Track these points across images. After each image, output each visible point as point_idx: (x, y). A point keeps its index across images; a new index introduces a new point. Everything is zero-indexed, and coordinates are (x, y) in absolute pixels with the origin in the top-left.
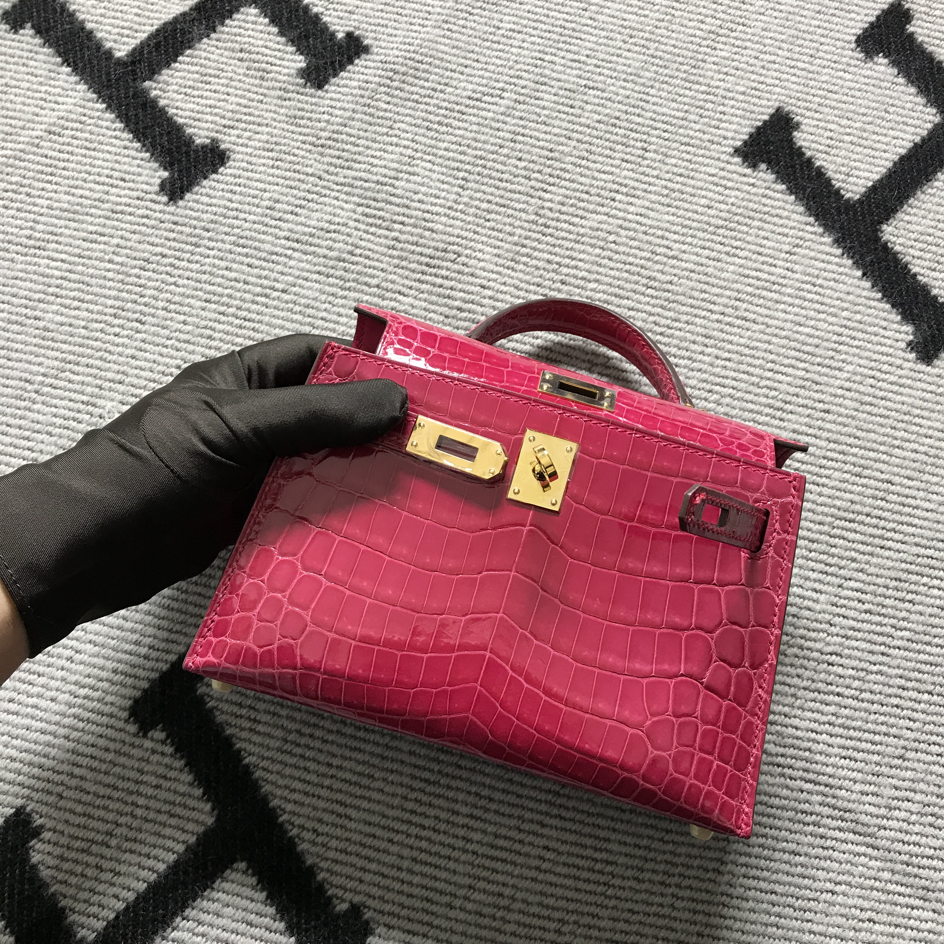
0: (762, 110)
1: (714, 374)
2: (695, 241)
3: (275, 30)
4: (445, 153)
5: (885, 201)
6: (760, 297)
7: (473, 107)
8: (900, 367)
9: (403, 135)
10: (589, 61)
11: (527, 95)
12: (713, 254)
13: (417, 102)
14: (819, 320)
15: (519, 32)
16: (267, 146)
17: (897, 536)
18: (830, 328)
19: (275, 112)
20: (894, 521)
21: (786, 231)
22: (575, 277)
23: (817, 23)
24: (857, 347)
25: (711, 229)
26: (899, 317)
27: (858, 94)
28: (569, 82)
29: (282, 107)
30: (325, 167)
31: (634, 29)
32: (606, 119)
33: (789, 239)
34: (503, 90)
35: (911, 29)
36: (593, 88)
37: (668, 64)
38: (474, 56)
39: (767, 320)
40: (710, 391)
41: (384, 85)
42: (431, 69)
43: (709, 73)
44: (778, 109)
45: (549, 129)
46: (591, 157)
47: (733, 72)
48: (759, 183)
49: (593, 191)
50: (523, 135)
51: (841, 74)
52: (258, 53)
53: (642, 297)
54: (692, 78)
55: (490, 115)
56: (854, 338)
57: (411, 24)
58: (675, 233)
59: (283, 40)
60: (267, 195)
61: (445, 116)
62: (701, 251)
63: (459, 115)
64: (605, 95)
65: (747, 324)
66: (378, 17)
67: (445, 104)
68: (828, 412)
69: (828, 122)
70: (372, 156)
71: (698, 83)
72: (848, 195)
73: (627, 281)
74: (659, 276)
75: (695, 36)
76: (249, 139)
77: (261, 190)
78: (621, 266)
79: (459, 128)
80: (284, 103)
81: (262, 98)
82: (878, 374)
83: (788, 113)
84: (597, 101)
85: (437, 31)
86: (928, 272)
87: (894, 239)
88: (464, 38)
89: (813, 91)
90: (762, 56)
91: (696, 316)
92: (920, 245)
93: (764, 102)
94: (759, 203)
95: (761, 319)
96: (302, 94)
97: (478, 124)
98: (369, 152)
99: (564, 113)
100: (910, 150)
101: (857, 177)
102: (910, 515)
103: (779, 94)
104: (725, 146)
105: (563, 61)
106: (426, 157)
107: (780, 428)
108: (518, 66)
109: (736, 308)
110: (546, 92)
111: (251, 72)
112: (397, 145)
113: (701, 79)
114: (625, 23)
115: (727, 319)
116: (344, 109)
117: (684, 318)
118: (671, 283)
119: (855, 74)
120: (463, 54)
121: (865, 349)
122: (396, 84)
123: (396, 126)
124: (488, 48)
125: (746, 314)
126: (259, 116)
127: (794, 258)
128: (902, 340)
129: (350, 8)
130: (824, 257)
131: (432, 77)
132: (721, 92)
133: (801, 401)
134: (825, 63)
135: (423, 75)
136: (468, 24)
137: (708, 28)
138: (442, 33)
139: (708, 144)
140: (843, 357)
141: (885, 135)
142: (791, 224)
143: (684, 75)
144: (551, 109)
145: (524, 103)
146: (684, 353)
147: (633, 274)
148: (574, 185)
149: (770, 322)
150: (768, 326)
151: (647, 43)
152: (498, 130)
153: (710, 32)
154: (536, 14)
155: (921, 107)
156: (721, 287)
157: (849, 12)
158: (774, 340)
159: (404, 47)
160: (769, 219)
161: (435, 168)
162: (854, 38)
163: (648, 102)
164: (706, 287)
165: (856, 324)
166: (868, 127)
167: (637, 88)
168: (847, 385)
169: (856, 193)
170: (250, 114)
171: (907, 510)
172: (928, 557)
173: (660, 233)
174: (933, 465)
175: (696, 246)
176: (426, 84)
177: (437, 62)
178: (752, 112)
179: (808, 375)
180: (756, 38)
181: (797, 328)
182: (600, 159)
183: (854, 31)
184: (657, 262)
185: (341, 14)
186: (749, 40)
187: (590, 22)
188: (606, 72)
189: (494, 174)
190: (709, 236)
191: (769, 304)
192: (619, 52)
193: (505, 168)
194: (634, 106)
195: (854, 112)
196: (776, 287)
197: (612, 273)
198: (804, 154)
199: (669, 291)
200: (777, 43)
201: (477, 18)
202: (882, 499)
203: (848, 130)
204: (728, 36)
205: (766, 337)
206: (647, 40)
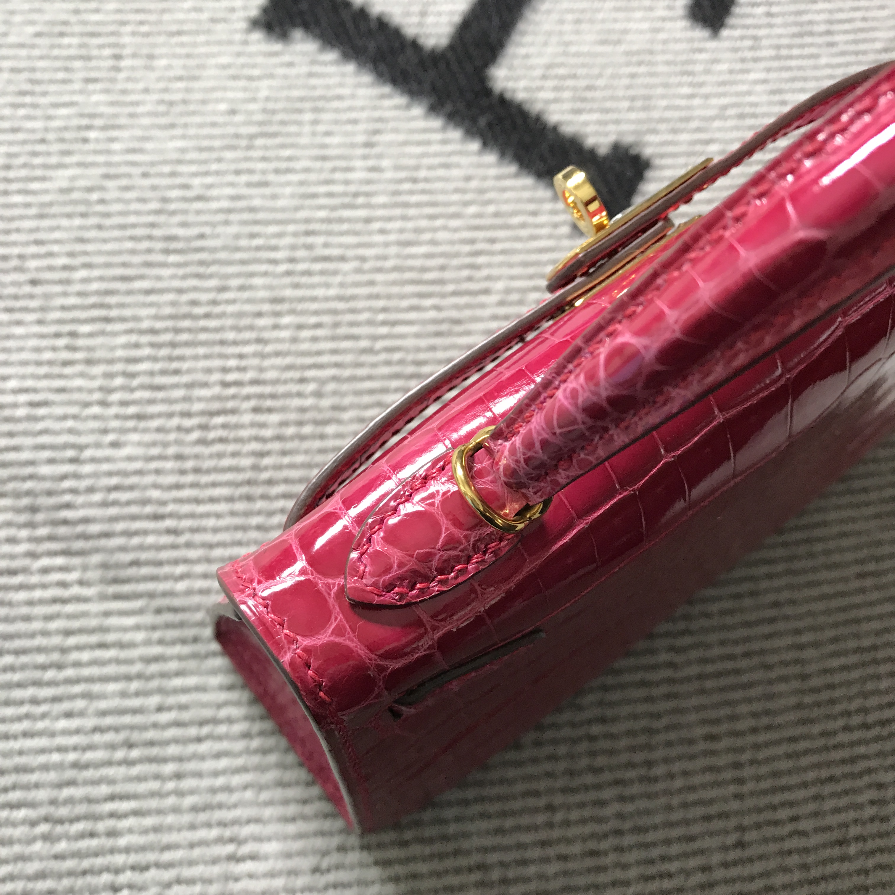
1: (302, 354)
2: (222, 167)
6: (341, 220)
12: (256, 178)
14: (436, 230)
18: (456, 236)
22: (51, 268)
24: (502, 252)
32: (47, 29)
33: (363, 126)
39: (361, 252)
40: (302, 381)
46: (38, 89)
48: (299, 59)
49: (51, 136)
53: (163, 270)
56: (495, 241)
58: (192, 163)
62: (236, 178)
65: (333, 266)
72: (431, 43)
73: (133, 252)
74: (181, 232)
78: (116, 233)
86: (576, 116)
87: (512, 85)
91: (252, 275)
92: (550, 83)
95: (351, 253)
104: (233, 21)
109: (311, 247)
115: (301, 267)
117: (234, 283)
118: (203, 236)
125: (327, 252)
127: (376, 150)
128: (563, 223)
139: (211, 25)
140: (486, 272)
142: (360, 103)
146: (247, 335)
147: (142, 239)
148: (20, 136)
150: (364, 260)
156: (281, 222)
158: (379, 277)
160: (327, 105)
164: (256, 229)
169: (442, 37)
173: (167, 169)
175: (227, 173)
179: (443, 315)
182: (52, 88)
190: (244, 154)
191: (358, 227)
196: (361, 200)
197: (109, 247)
199: (202, 250)
205: (366, 277)
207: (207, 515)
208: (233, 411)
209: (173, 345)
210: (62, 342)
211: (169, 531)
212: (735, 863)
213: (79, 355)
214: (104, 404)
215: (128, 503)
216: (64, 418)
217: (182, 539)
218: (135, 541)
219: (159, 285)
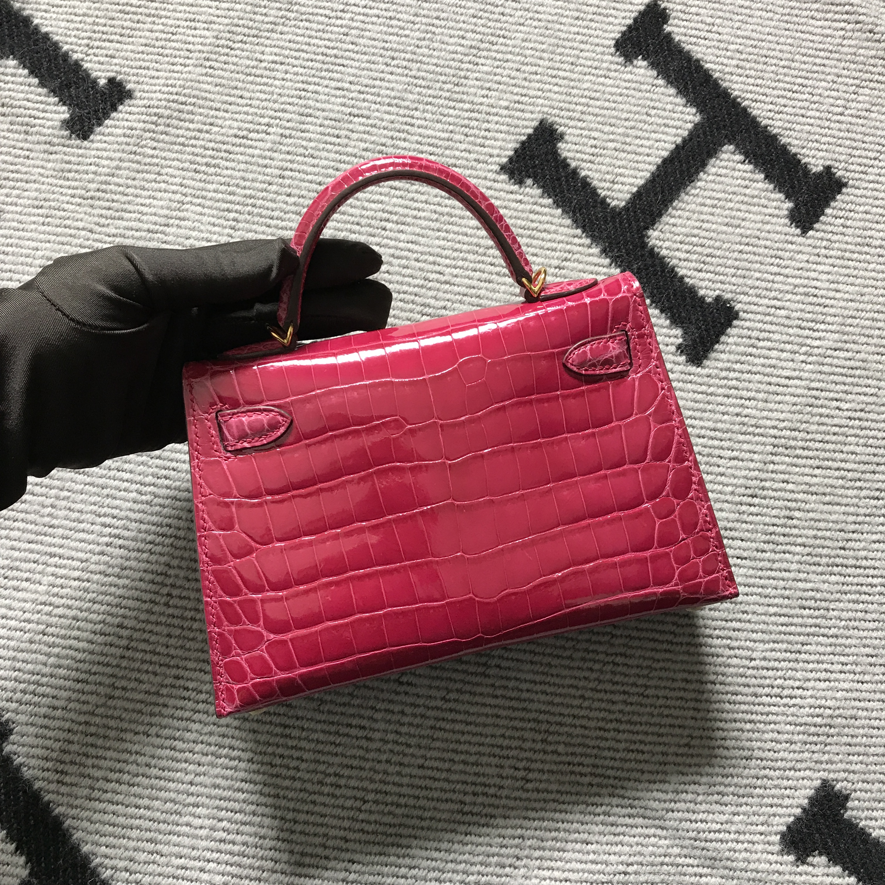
0: (526, 123)
3: (36, 81)
4: (214, 195)
5: (651, 206)
7: (240, 146)
9: (171, 180)
10: (353, 87)
11: (293, 129)
12: (485, 276)
13: (183, 145)
15: (282, 64)
16: (36, 203)
19: (43, 167)
21: (555, 245)
23: (576, 29)
25: (481, 250)
26: (668, 322)
27: (620, 99)
28: (333, 111)
29: (49, 161)
30: (96, 219)
31: (396, 51)
32: (371, 146)
33: (558, 254)
34: (268, 125)
35: (668, 29)
36: (358, 116)
37: (431, 84)
38: (239, 93)
41: (149, 131)
42: (196, 110)
43: (472, 90)
44: (542, 122)
45: (315, 161)
47: (496, 86)
48: (526, 199)
49: (364, 221)
50: (291, 170)
51: (602, 80)
52: (20, 107)
54: (456, 96)
55: (257, 152)
57: (173, 64)
58: (446, 258)
59: (45, 90)
60: (40, 253)
61: (213, 157)
62: (472, 274)
63: (226, 155)
64: (370, 122)
66: (139, 60)
67: (212, 145)
69: (590, 130)
70: (142, 205)
71: (461, 101)
72: (614, 203)
74: (432, 302)
75: (456, 53)
76: (18, 197)
77: (33, 249)
79: (227, 168)
80: (52, 157)
81: (27, 153)
83: (552, 125)
84: (362, 128)
85: (199, 70)
86: (695, 273)
87: (660, 244)
88: (226, 74)
89: (575, 100)
90: (524, 68)
92: (686, 247)
93: (528, 115)
94: (527, 219)
96: (68, 146)
97: (246, 163)
98: (139, 200)
99: (331, 144)
100: (672, 152)
101: (622, 184)
103: (542, 105)
104: (491, 163)
105: (327, 90)
106: (195, 200)
108: (283, 99)
110: (311, 123)
111: (15, 127)
112: (165, 191)
113: (465, 97)
114: (387, 45)
116: (111, 159)
118: (445, 308)
119: (615, 79)
120: (227, 91)
122: (161, 128)
123: (164, 171)
124: (252, 83)
126: (26, 173)
127: (563, 272)
128: (672, 344)
129: (110, 53)
130: (592, 268)
131: (197, 118)
132: (484, 108)
134: (586, 70)
135: (188, 117)
136: (230, 59)
137: (469, 43)
138: (204, 71)
139: (475, 164)
141: (648, 139)
142: (559, 238)
143: (448, 94)
144: (319, 141)
145: (290, 137)
147: (408, 302)
151: (409, 64)
152: (266, 166)
153: (471, 47)
154: (298, 43)
155: (681, 108)
157: (607, 16)
159: (165, 89)
160: (538, 234)
161: (206, 210)
162: (613, 42)
163: (413, 125)
166: (630, 131)
167: (402, 112)
169: (622, 200)
170: (17, 172)
173: (431, 259)
175: (467, 269)
176: (191, 126)
177: (201, 102)
178: (517, 126)
180: (517, 50)
183: (612, 35)
184: (430, 289)
185: (102, 59)
186: (510, 53)
187: (351, 47)
188: (369, 97)
189: (265, 212)
190: (479, 258)
192: (382, 75)
193: (274, 205)
194: (399, 131)
195: (616, 117)
198: (569, 165)
200: (537, 54)
201: (238, 52)
203: (612, 137)
204: (489, 50)
206: (409, 61)
212: (682, 755)
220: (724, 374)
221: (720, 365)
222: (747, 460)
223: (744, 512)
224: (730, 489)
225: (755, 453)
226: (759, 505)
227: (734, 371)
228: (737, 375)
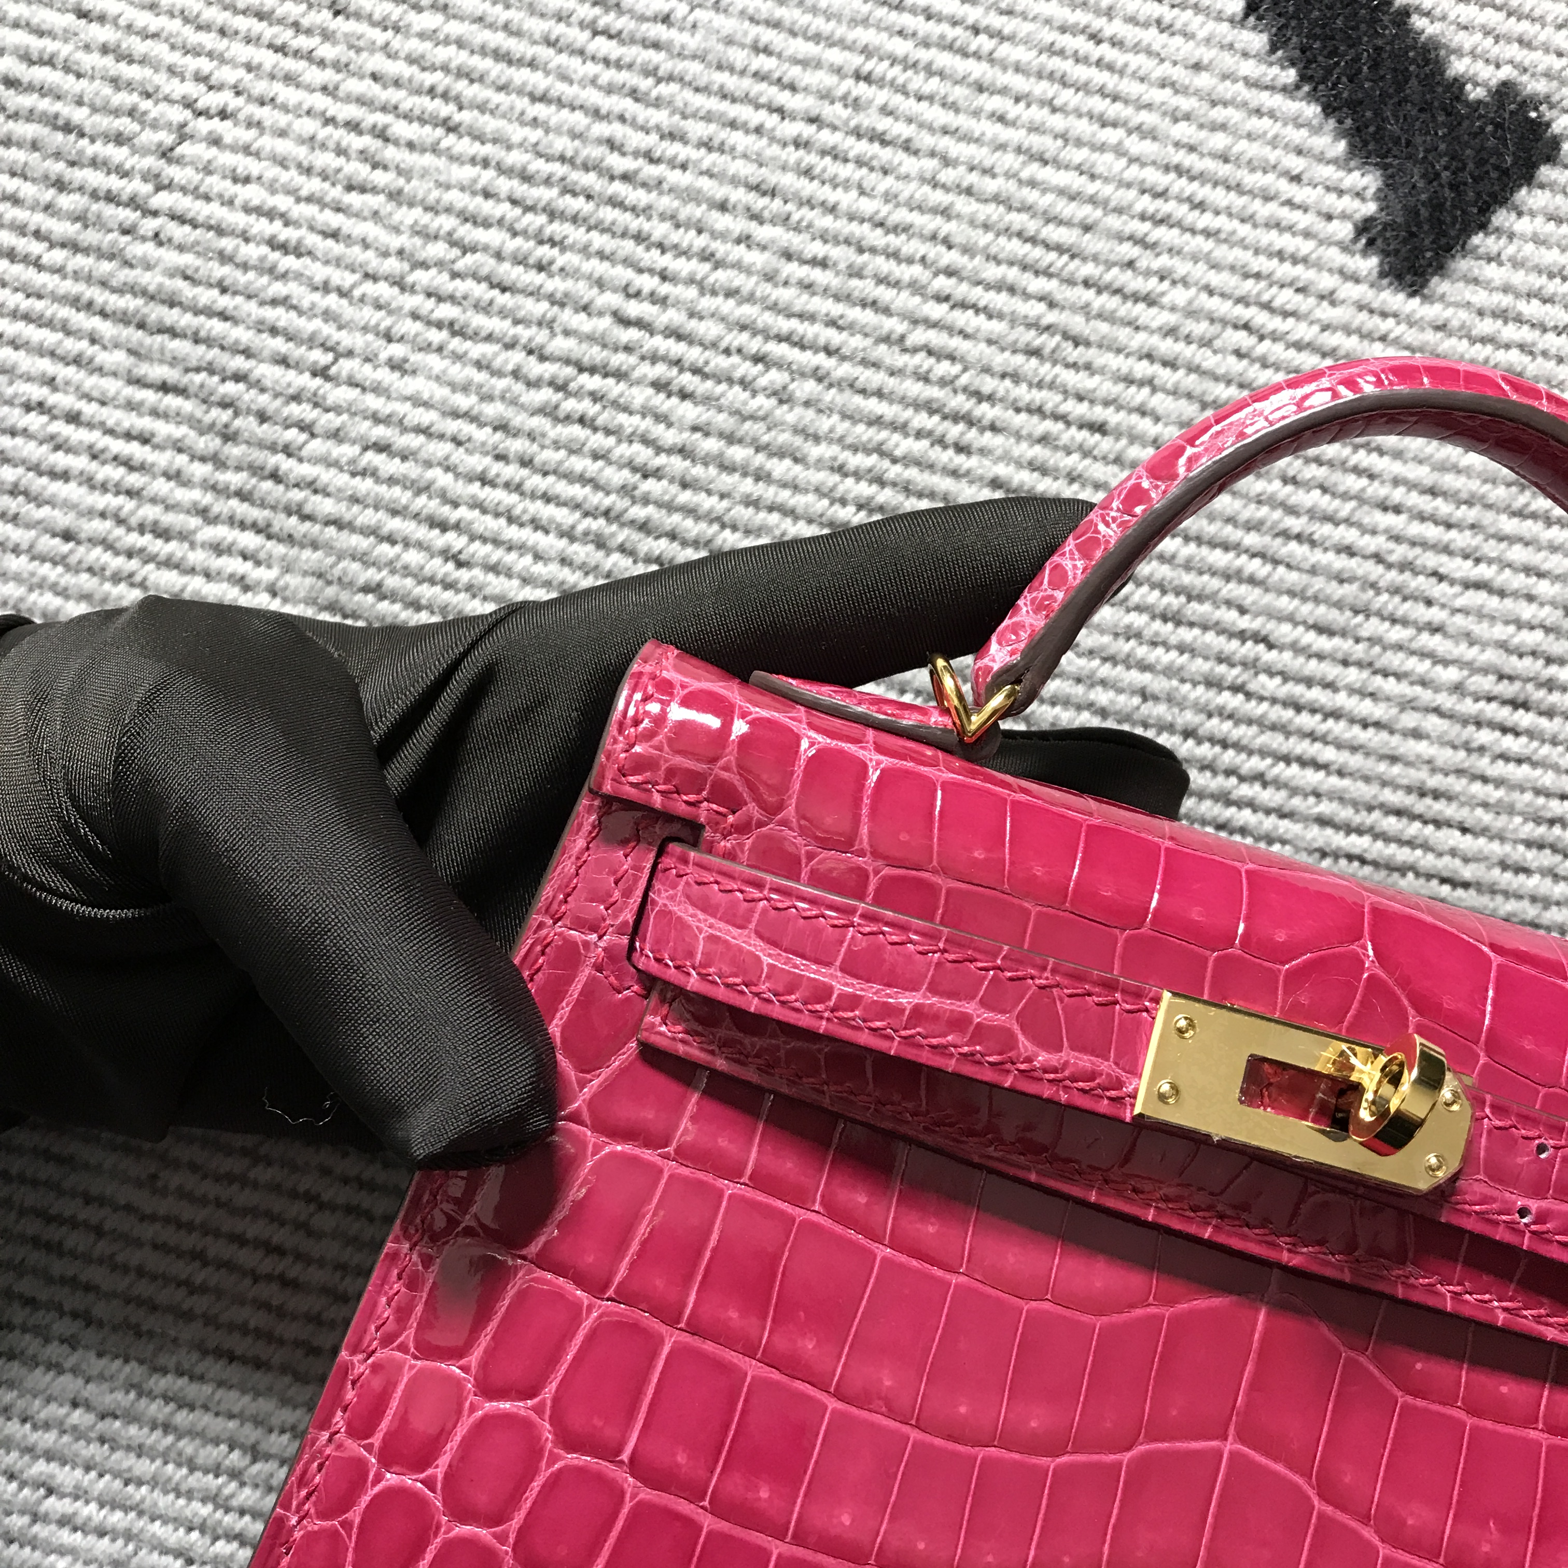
1: (774, 307)
6: (930, 71)
8: (1329, 297)
14: (1102, 148)
17: (1269, 796)
18: (1134, 172)
20: (1263, 753)
24: (1207, 233)
26: (1342, 146)
39: (946, 143)
40: (758, 359)
53: (574, 63)
56: (1200, 206)
65: (886, 154)
68: (1100, 428)
82: (1260, 318)
91: (733, 125)
95: (926, 140)
102: (1312, 736)
107: (955, 474)
109: (856, 104)
115: (826, 137)
117: (697, 129)
121: (1230, 241)
125: (883, 124)
128: (1344, 216)
133: (1023, 393)
140: (1164, 261)
146: (688, 238)
149: (956, 149)
150: (947, 161)
156: (817, 38)
158: (963, 205)
164: (768, 36)
165: (1209, 165)
168: (1167, 347)
171: (1306, 720)
172: (1350, 857)
174: (1395, 591)
179: (1051, 317)
181: (1033, 170)
191: (959, 93)
196: (984, 42)
199: (656, 45)
202: (1236, 689)
205: (938, 197)
207: (521, 548)
208: (620, 375)
209: (553, 214)
210: (357, 142)
211: (447, 555)
213: (380, 178)
214: (400, 283)
215: (392, 481)
216: (326, 287)
217: (464, 576)
218: (386, 550)
219: (560, 88)
220: (1487, 326)
221: (1480, 297)
222: (1515, 594)
223: (1482, 749)
224: (1452, 674)
225: (1541, 575)
226: (1531, 734)
227: (1519, 320)
228: (1525, 334)
